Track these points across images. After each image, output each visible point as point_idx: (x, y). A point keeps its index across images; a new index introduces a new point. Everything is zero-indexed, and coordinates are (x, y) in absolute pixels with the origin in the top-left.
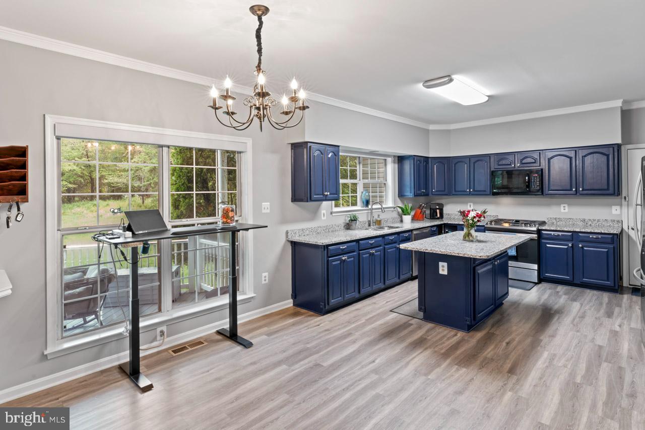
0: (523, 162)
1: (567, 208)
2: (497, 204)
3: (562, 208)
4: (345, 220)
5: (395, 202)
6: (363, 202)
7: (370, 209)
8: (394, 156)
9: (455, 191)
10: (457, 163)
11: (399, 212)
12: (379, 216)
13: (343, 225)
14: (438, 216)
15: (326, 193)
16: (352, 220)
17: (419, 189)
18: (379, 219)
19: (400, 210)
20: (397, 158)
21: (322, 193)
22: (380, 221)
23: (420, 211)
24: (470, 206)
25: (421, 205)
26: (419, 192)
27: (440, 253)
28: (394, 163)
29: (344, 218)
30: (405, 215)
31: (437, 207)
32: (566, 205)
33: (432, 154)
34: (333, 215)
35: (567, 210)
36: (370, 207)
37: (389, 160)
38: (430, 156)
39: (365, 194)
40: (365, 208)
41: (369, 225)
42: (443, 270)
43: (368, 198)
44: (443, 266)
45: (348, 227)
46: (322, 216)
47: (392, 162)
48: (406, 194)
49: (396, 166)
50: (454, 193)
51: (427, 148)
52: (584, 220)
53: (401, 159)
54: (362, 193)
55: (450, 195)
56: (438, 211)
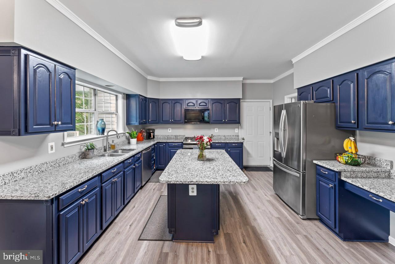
0: (200, 105)
1: (217, 130)
2: (185, 128)
3: (215, 130)
4: (81, 149)
5: (124, 129)
6: (99, 130)
7: (106, 136)
8: (124, 94)
9: (162, 121)
10: (164, 103)
11: (126, 137)
12: (113, 141)
13: (78, 155)
14: (152, 137)
15: (56, 123)
16: (89, 149)
17: (142, 119)
18: (113, 144)
19: (127, 135)
20: (125, 96)
21: (48, 123)
22: (114, 146)
23: (141, 134)
24: (170, 130)
25: (142, 131)
26: (142, 121)
27: (206, 183)
28: (124, 99)
29: (79, 148)
30: (132, 138)
31: (151, 131)
32: (217, 129)
33: (149, 96)
34: (65, 146)
35: (217, 131)
36: (106, 134)
37: (120, 96)
38: (148, 97)
39: (101, 123)
40: (101, 136)
41: (105, 150)
42: (193, 192)
43: (103, 127)
44: (193, 188)
45: (84, 156)
46: (50, 148)
47: (122, 98)
48: (132, 123)
49: (125, 101)
50: (161, 122)
51: (146, 91)
52: (225, 136)
53: (128, 97)
54: (98, 122)
55: (159, 123)
56: (152, 134)
